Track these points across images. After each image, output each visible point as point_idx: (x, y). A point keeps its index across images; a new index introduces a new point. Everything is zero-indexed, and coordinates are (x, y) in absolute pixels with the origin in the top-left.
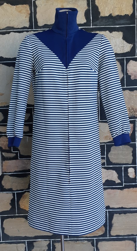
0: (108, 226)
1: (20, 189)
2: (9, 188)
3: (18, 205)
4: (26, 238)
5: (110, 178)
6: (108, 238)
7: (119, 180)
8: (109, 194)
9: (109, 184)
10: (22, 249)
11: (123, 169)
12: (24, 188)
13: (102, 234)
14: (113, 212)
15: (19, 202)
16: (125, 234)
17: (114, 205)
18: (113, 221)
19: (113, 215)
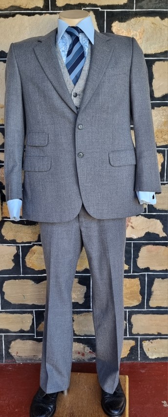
0: (146, 294)
1: (27, 241)
2: (12, 238)
3: (24, 262)
4: (34, 306)
5: (151, 231)
6: (145, 310)
7: (164, 233)
8: (149, 251)
9: (150, 238)
10: (29, 321)
12: (31, 241)
13: (138, 304)
14: (153, 276)
15: (25, 258)
17: (155, 266)
18: (154, 288)
19: (154, 280)
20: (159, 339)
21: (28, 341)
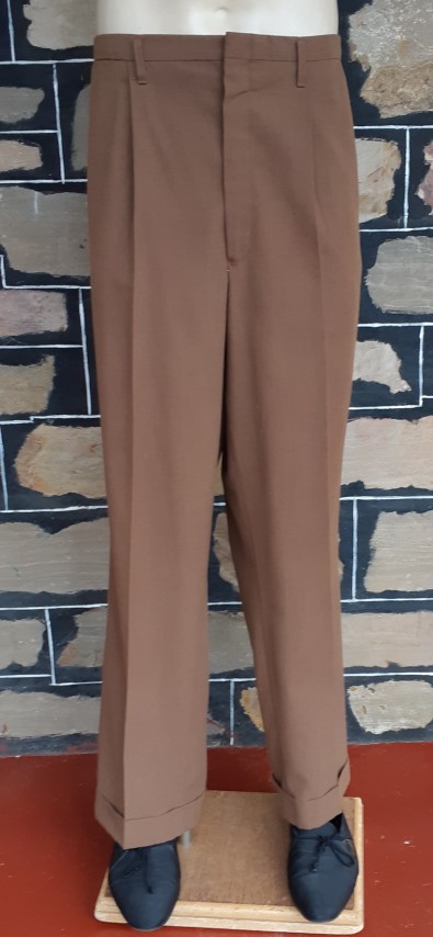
0: (355, 558)
1: (17, 412)
3: (12, 472)
4: (45, 598)
5: (368, 374)
6: (355, 600)
7: (404, 382)
8: (363, 435)
9: (365, 397)
10: (33, 640)
11: (421, 336)
12: (29, 410)
14: (374, 506)
15: (14, 462)
16: (419, 589)
17: (381, 478)
18: (377, 540)
19: (376, 518)
20: (392, 682)
21: (32, 694)
